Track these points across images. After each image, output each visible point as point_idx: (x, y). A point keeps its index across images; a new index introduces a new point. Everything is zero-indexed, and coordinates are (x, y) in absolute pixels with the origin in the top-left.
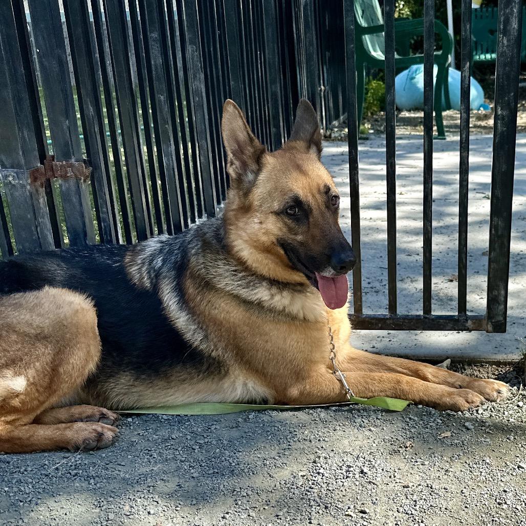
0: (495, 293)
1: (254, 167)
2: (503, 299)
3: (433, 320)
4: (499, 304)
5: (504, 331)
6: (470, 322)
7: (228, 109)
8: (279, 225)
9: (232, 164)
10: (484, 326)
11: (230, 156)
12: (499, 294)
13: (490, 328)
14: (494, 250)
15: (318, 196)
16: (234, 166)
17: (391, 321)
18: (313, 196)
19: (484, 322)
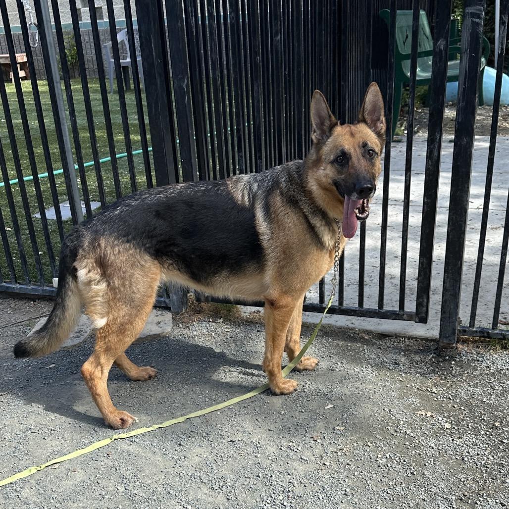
0: (421, 300)
1: (328, 134)
2: (425, 304)
3: (384, 313)
4: (423, 307)
5: (426, 323)
6: (405, 316)
7: (316, 96)
8: (333, 171)
9: (315, 132)
10: (414, 318)
11: (314, 126)
12: (423, 301)
13: (417, 320)
14: (421, 276)
15: (357, 149)
16: (315, 134)
17: (359, 312)
18: (355, 149)
19: (414, 317)
